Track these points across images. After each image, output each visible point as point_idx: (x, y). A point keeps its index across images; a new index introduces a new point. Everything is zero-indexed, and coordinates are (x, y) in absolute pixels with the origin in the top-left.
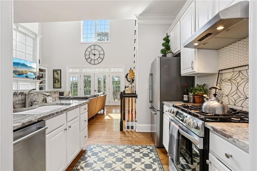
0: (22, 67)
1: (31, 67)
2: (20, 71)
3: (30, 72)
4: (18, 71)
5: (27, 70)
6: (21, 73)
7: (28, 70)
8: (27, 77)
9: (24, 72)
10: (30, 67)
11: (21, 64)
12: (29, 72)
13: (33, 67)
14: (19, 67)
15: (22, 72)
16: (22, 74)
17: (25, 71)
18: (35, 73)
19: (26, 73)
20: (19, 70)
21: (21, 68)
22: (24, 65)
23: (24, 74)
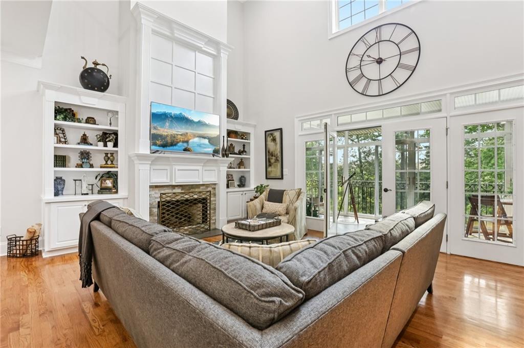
0: (175, 124)
1: (200, 124)
2: (167, 136)
3: (198, 137)
4: (161, 136)
5: (187, 131)
6: (169, 141)
7: (191, 131)
8: (186, 150)
9: (179, 136)
10: (199, 122)
11: (171, 117)
12: (195, 136)
13: (207, 123)
14: (165, 123)
15: (173, 136)
16: (173, 144)
17: (181, 135)
18: (212, 141)
19: (186, 139)
20: (166, 134)
21: (170, 127)
22: (181, 119)
23: (178, 142)
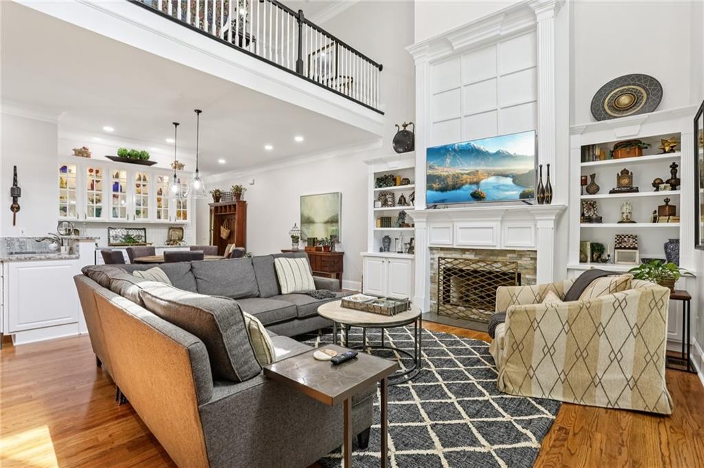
0: (460, 160)
1: (500, 155)
2: (448, 176)
3: (494, 175)
4: (439, 177)
5: (478, 168)
6: (450, 183)
7: (484, 168)
8: (477, 197)
9: (465, 176)
10: (498, 153)
11: (454, 150)
12: (489, 174)
13: (512, 154)
14: (444, 160)
15: (456, 177)
16: (455, 187)
17: (468, 174)
18: (517, 179)
19: (475, 180)
20: (446, 174)
21: (452, 164)
22: (469, 152)
23: (463, 185)
